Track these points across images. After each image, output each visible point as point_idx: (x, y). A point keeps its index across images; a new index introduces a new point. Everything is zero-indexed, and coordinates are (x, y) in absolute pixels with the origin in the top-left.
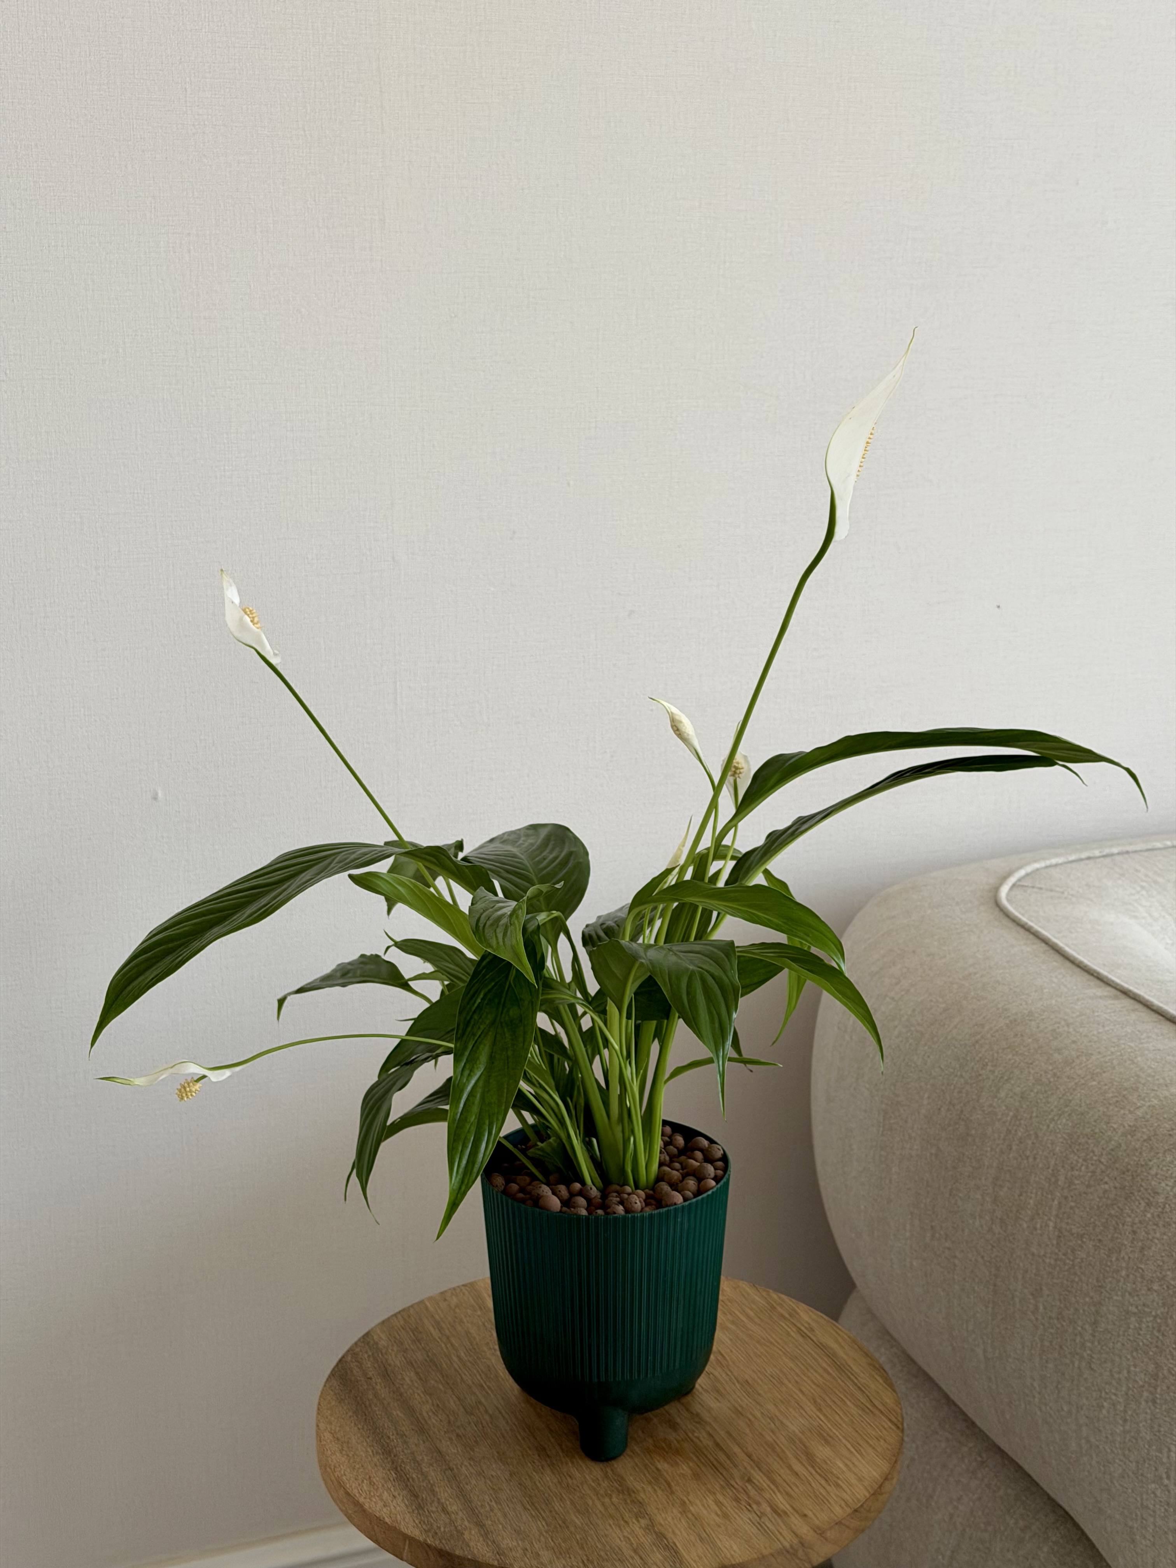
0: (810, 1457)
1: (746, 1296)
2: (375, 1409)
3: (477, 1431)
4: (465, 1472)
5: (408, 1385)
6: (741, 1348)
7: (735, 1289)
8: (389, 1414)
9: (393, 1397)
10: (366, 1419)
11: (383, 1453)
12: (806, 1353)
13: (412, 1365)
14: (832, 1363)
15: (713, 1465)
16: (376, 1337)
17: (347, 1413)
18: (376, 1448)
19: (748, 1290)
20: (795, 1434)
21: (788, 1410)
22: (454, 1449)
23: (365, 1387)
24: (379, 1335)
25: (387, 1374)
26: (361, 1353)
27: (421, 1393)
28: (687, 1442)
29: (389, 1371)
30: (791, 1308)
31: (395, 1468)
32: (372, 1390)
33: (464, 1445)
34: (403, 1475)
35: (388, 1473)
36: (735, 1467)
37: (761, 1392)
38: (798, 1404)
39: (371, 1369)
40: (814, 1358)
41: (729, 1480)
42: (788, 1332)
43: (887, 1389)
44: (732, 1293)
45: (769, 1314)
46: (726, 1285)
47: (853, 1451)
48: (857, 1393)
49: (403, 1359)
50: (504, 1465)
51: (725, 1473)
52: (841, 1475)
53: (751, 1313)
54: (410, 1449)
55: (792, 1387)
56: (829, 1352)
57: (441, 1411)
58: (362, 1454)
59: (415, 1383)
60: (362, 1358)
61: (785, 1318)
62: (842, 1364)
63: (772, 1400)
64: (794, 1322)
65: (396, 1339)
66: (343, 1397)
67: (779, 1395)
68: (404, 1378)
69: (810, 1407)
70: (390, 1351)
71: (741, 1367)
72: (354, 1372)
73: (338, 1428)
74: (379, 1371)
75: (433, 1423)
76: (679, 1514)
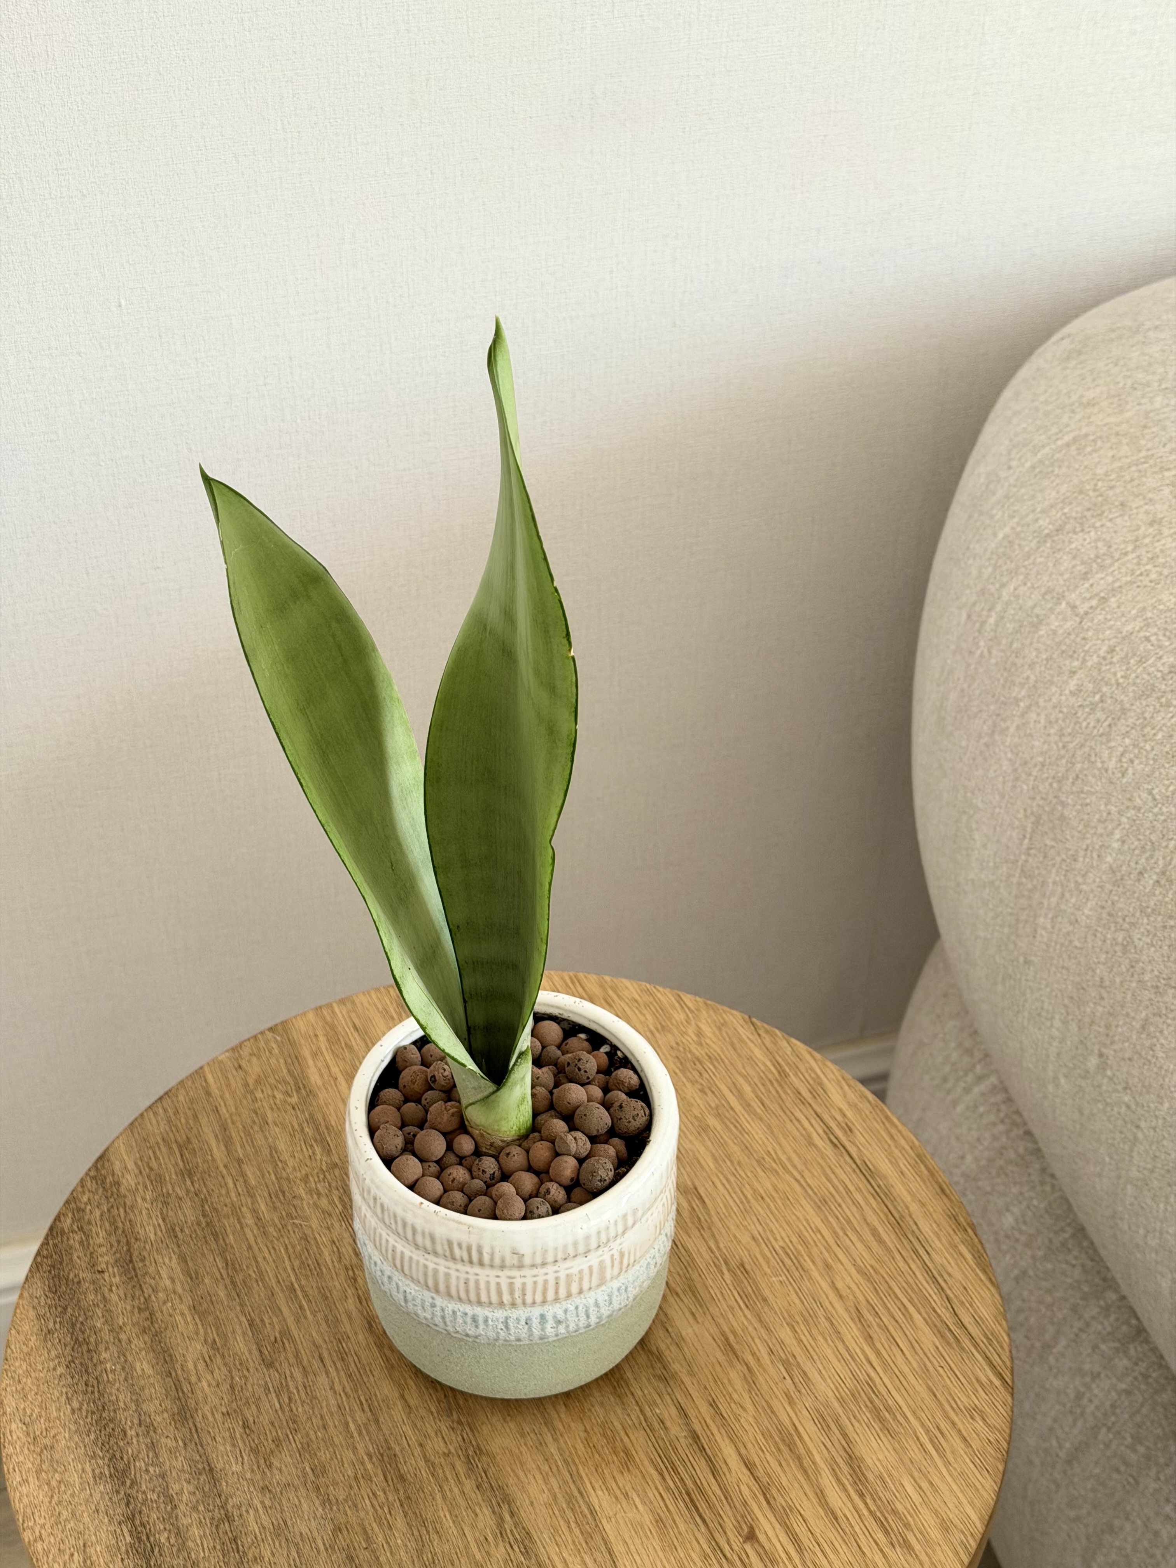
0: (856, 1470)
1: (738, 1046)
2: (105, 1355)
3: (280, 1412)
4: (254, 1527)
5: (166, 1289)
6: (732, 1179)
7: (720, 1029)
8: (128, 1369)
9: (138, 1323)
10: (86, 1385)
11: (111, 1476)
12: (841, 1188)
13: (176, 1237)
14: (886, 1215)
15: (688, 1494)
16: (117, 1166)
17: (54, 1369)
18: (100, 1462)
19: (741, 1030)
20: (828, 1405)
21: (814, 1339)
22: (237, 1463)
23: (91, 1297)
24: (122, 1160)
25: (131, 1261)
26: (89, 1207)
27: (186, 1312)
28: (643, 1432)
29: (135, 1254)
30: (813, 1075)
31: (131, 1519)
32: (102, 1306)
33: (255, 1451)
34: (144, 1538)
35: (118, 1531)
36: (726, 1498)
37: (767, 1293)
38: (832, 1324)
39: (104, 1249)
40: (855, 1202)
41: (717, 1535)
42: (810, 1137)
43: (981, 1280)
44: (715, 1040)
45: (777, 1092)
46: (704, 1021)
47: (930, 1448)
48: (930, 1290)
49: (161, 1221)
50: (323, 1504)
51: (707, 1515)
52: (911, 1516)
53: (747, 1089)
54: (160, 1465)
55: (819, 1279)
56: (879, 1186)
57: (219, 1360)
58: (75, 1479)
59: (178, 1284)
60: (89, 1223)
61: (803, 1101)
62: (902, 1217)
63: (786, 1315)
64: (819, 1110)
65: (151, 1169)
66: (51, 1325)
67: (797, 1301)
68: (159, 1273)
69: (851, 1332)
70: (139, 1200)
71: (732, 1228)
72: (75, 1258)
73: (37, 1410)
74: (118, 1255)
75: (203, 1391)
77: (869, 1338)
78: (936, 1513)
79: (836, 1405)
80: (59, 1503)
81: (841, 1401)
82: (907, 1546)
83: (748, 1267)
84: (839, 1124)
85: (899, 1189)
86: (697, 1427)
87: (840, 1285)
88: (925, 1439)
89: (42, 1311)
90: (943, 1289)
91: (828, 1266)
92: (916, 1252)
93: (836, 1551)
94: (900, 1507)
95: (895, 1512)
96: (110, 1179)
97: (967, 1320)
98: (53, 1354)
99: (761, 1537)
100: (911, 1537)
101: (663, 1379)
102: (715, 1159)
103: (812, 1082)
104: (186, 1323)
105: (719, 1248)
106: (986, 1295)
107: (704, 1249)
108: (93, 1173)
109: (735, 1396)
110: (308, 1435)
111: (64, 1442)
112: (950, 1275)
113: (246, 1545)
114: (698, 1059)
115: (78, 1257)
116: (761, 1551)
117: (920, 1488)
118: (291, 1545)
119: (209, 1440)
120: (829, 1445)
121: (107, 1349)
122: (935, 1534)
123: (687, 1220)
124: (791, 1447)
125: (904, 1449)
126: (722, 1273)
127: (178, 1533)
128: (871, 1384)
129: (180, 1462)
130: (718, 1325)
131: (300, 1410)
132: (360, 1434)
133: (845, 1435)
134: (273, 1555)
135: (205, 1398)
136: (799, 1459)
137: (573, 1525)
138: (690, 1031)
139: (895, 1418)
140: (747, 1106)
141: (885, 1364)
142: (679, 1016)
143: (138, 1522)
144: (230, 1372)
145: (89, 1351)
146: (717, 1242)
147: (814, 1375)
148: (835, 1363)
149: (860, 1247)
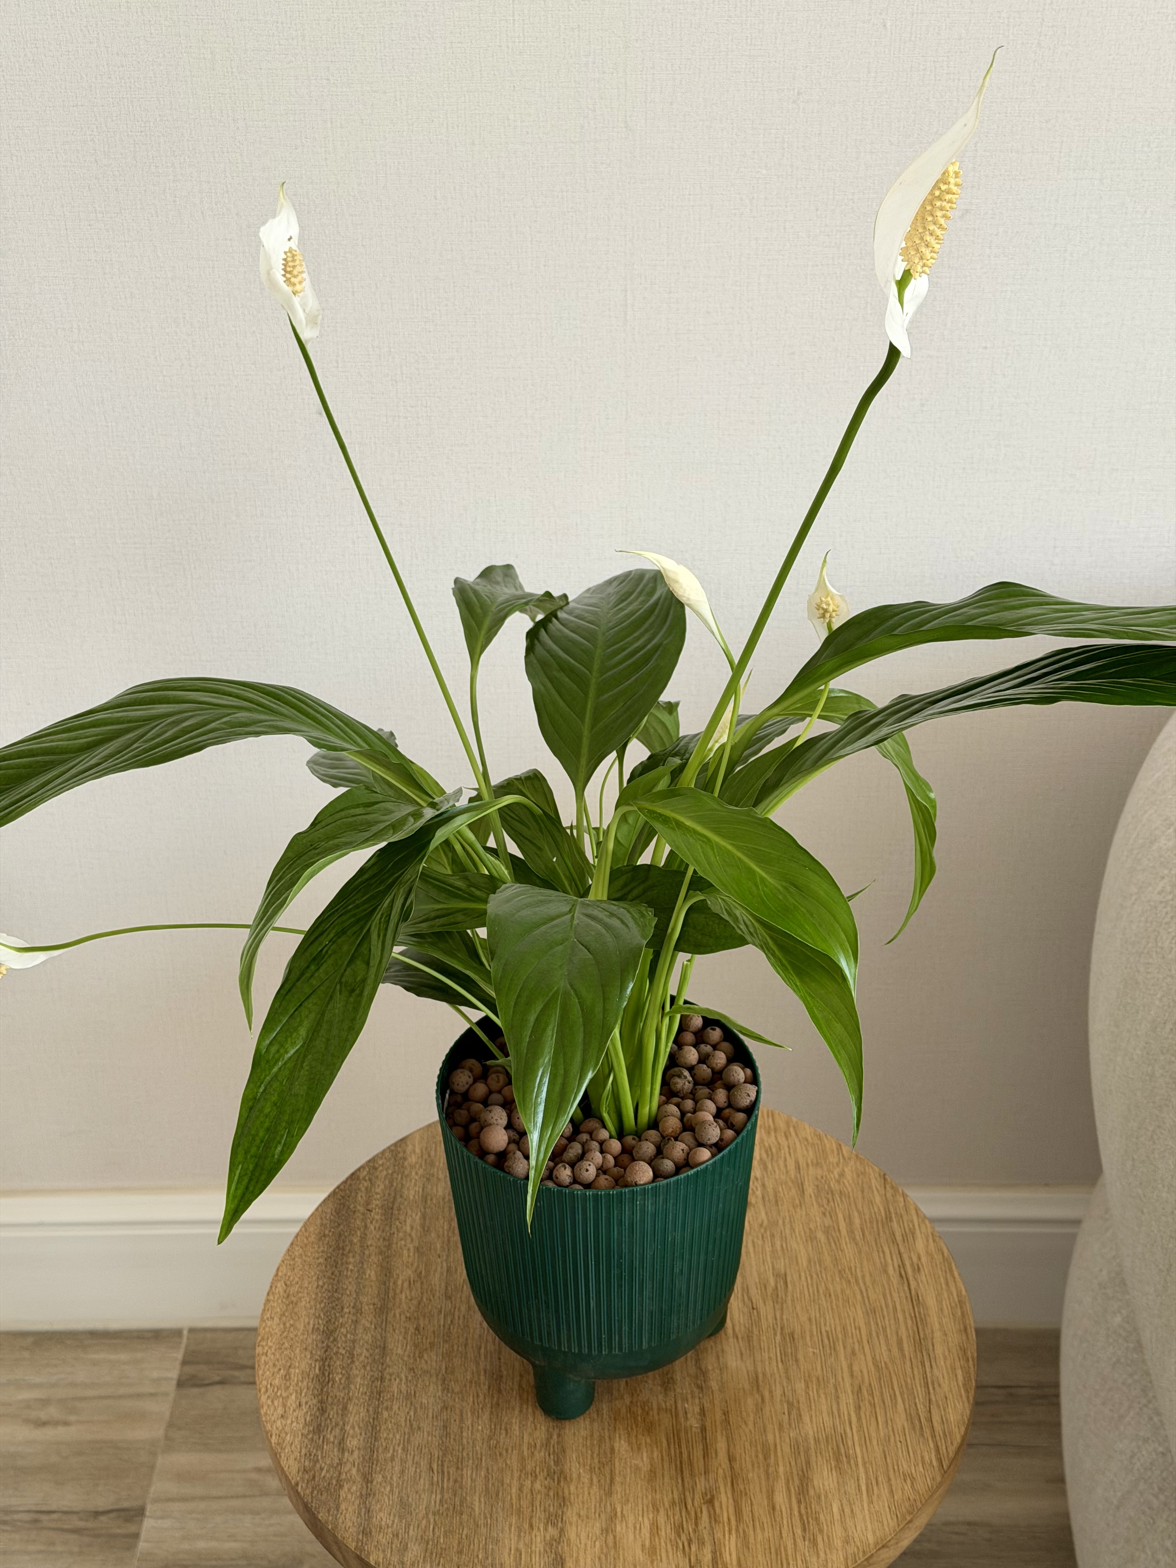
0: (804, 1486)
1: (866, 1191)
2: (351, 1260)
3: (442, 1328)
4: (395, 1389)
5: (405, 1232)
6: (815, 1276)
7: (858, 1176)
8: (361, 1272)
9: (379, 1247)
10: (332, 1274)
11: (323, 1332)
12: (891, 1306)
13: (426, 1202)
14: (914, 1333)
15: (681, 1462)
16: (410, 1148)
17: (318, 1259)
18: (320, 1322)
19: (873, 1181)
20: (806, 1439)
21: (819, 1396)
22: (402, 1349)
23: (358, 1222)
24: (414, 1146)
25: (392, 1208)
26: (381, 1168)
27: (412, 1250)
28: (669, 1415)
29: (396, 1205)
30: (911, 1226)
31: (324, 1360)
32: (362, 1230)
33: (416, 1346)
34: (327, 1374)
35: (313, 1365)
36: (705, 1473)
37: (800, 1357)
38: (836, 1390)
39: (378, 1196)
40: (896, 1320)
41: (687, 1493)
42: (886, 1265)
43: (961, 1396)
44: (851, 1182)
45: (878, 1229)
46: (850, 1168)
47: (864, 1488)
48: (920, 1391)
49: (421, 1190)
50: (443, 1390)
51: (687, 1479)
52: (827, 1526)
53: (857, 1221)
54: (355, 1334)
55: (843, 1359)
56: (920, 1313)
57: (418, 1285)
58: (301, 1327)
59: (414, 1231)
60: (377, 1177)
61: (894, 1241)
62: (925, 1338)
63: (807, 1375)
64: (902, 1250)
65: (429, 1156)
66: (327, 1232)
67: (819, 1368)
68: (405, 1221)
69: (847, 1400)
70: (413, 1173)
71: (798, 1308)
72: (359, 1197)
73: (297, 1279)
74: (386, 1202)
75: (401, 1300)
76: (598, 1532)
77: (858, 1408)
78: (845, 1530)
79: (812, 1442)
80: (286, 1337)
81: (817, 1441)
82: (814, 1543)
83: (796, 1336)
85: (934, 1319)
86: (708, 1424)
87: (856, 1368)
88: (863, 1483)
89: (325, 1221)
90: (929, 1393)
91: (853, 1353)
92: (923, 1363)
93: (763, 1529)
94: (822, 1517)
95: (817, 1519)
96: (401, 1155)
97: (936, 1418)
98: (322, 1249)
99: (717, 1504)
100: (819, 1539)
101: (701, 1388)
102: (809, 1261)
103: (907, 1230)
104: (409, 1256)
105: (782, 1319)
106: (959, 1406)
107: (770, 1317)
108: (393, 1148)
109: (744, 1414)
110: (453, 1346)
111: (304, 1303)
112: (939, 1385)
113: (385, 1398)
114: (832, 1192)
115: (361, 1197)
116: (712, 1512)
117: (843, 1511)
118: (412, 1407)
119: (391, 1329)
120: (793, 1463)
121: (354, 1256)
122: (838, 1543)
123: (769, 1294)
124: (766, 1457)
125: (846, 1484)
126: (775, 1334)
127: (348, 1378)
128: (844, 1436)
129: (368, 1337)
130: (755, 1367)
131: (455, 1330)
132: (486, 1357)
133: (808, 1463)
134: (399, 1409)
135: (400, 1303)
136: (768, 1466)
137: (595, 1455)
138: (836, 1172)
139: (849, 1462)
140: (851, 1232)
141: (860, 1426)
142: (833, 1159)
143: (327, 1363)
144: (422, 1293)
145: (343, 1254)
146: (782, 1314)
147: (806, 1418)
148: (825, 1415)
149: (884, 1348)
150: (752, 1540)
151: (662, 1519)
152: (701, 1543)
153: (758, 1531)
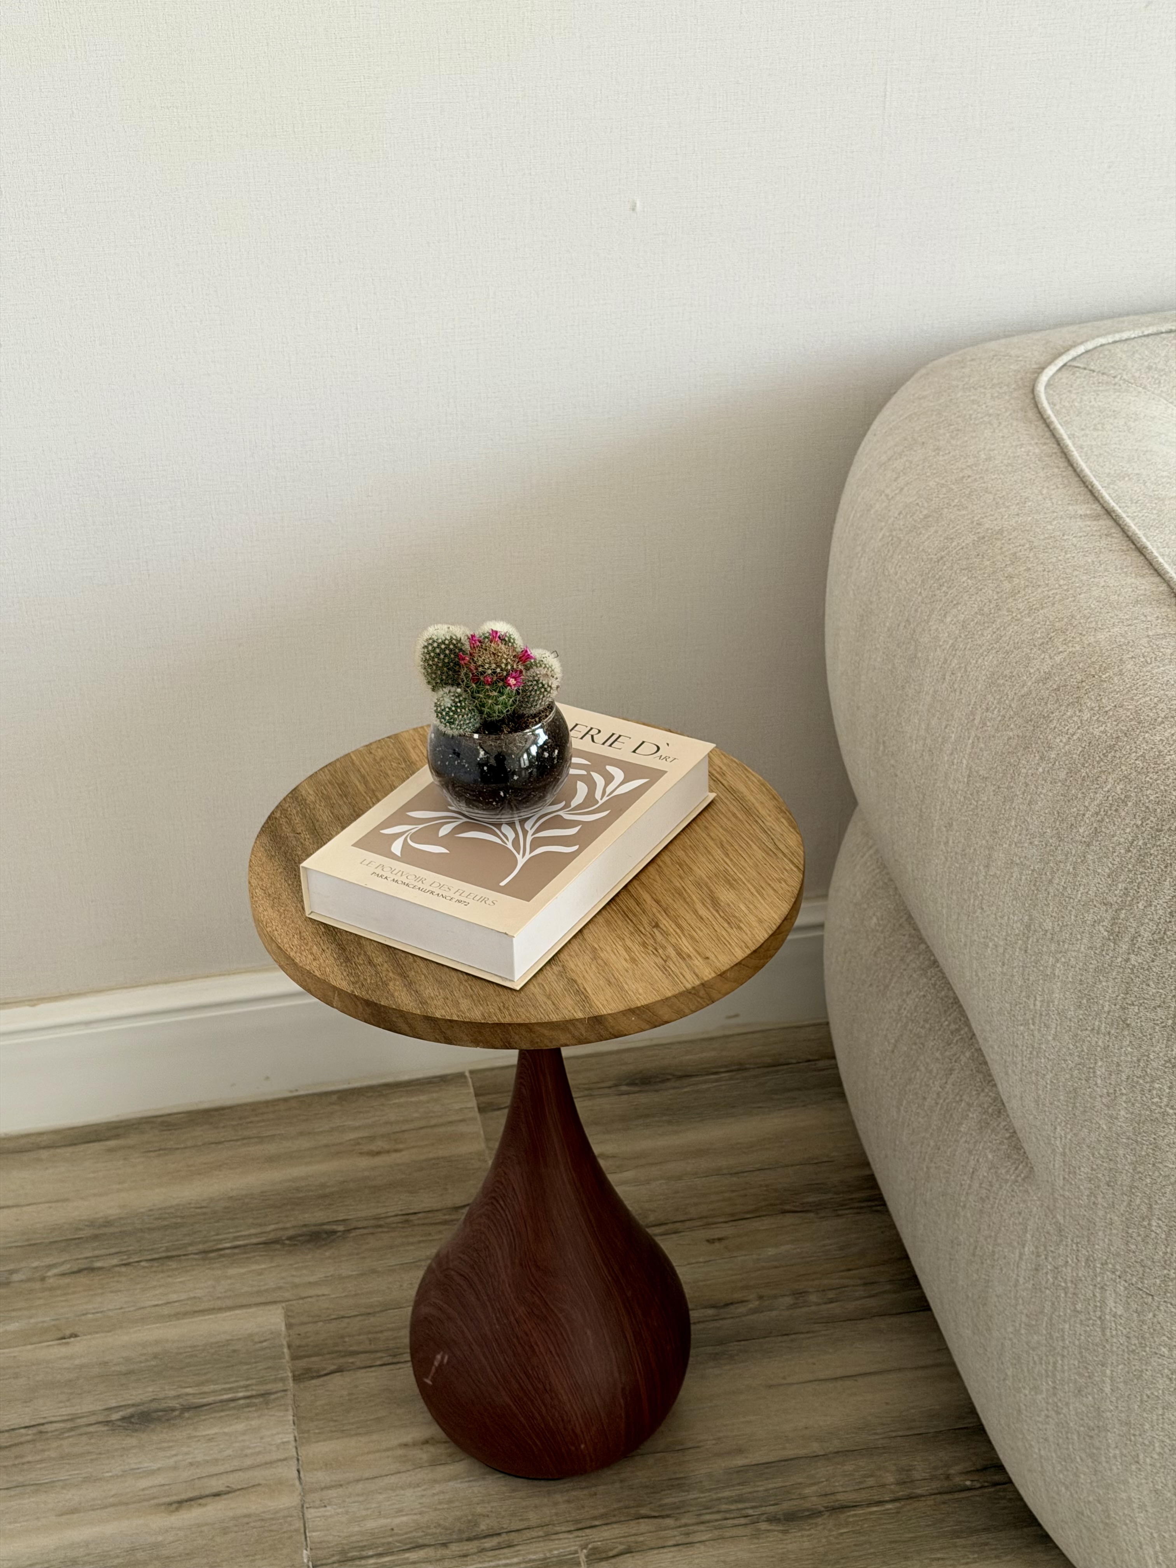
0: (715, 902)
14: (741, 808)
16: (304, 793)
17: (277, 870)
20: (701, 879)
21: (696, 855)
23: (294, 843)
24: (307, 791)
25: (315, 830)
26: (289, 809)
29: (317, 827)
32: (301, 847)
35: (318, 927)
36: (644, 913)
38: (707, 849)
39: (300, 825)
41: (638, 926)
43: (791, 831)
47: (756, 893)
48: (763, 836)
49: (330, 815)
51: (634, 919)
52: (743, 918)
56: (738, 796)
58: (293, 909)
60: (290, 815)
62: (750, 809)
65: (323, 794)
70: (317, 806)
72: (283, 829)
73: (269, 885)
74: (307, 828)
76: (590, 961)
77: (727, 855)
78: (756, 916)
79: (706, 879)
81: (709, 878)
82: (740, 928)
84: (718, 773)
85: (750, 797)
88: (753, 890)
89: (266, 846)
90: (770, 836)
92: (756, 822)
93: (702, 931)
94: (737, 915)
95: (734, 916)
97: (781, 847)
99: (662, 926)
100: (742, 925)
106: (793, 837)
108: (290, 795)
111: (285, 896)
112: (774, 830)
115: (286, 828)
116: (661, 931)
117: (749, 907)
120: (701, 893)
122: (755, 923)
124: (680, 894)
125: (742, 894)
128: (726, 871)
133: (711, 891)
136: (685, 900)
139: (738, 883)
141: (735, 864)
145: (295, 864)
147: (695, 868)
148: (707, 863)
149: (725, 820)
150: (697, 937)
151: (629, 943)
152: (664, 948)
153: (699, 932)
